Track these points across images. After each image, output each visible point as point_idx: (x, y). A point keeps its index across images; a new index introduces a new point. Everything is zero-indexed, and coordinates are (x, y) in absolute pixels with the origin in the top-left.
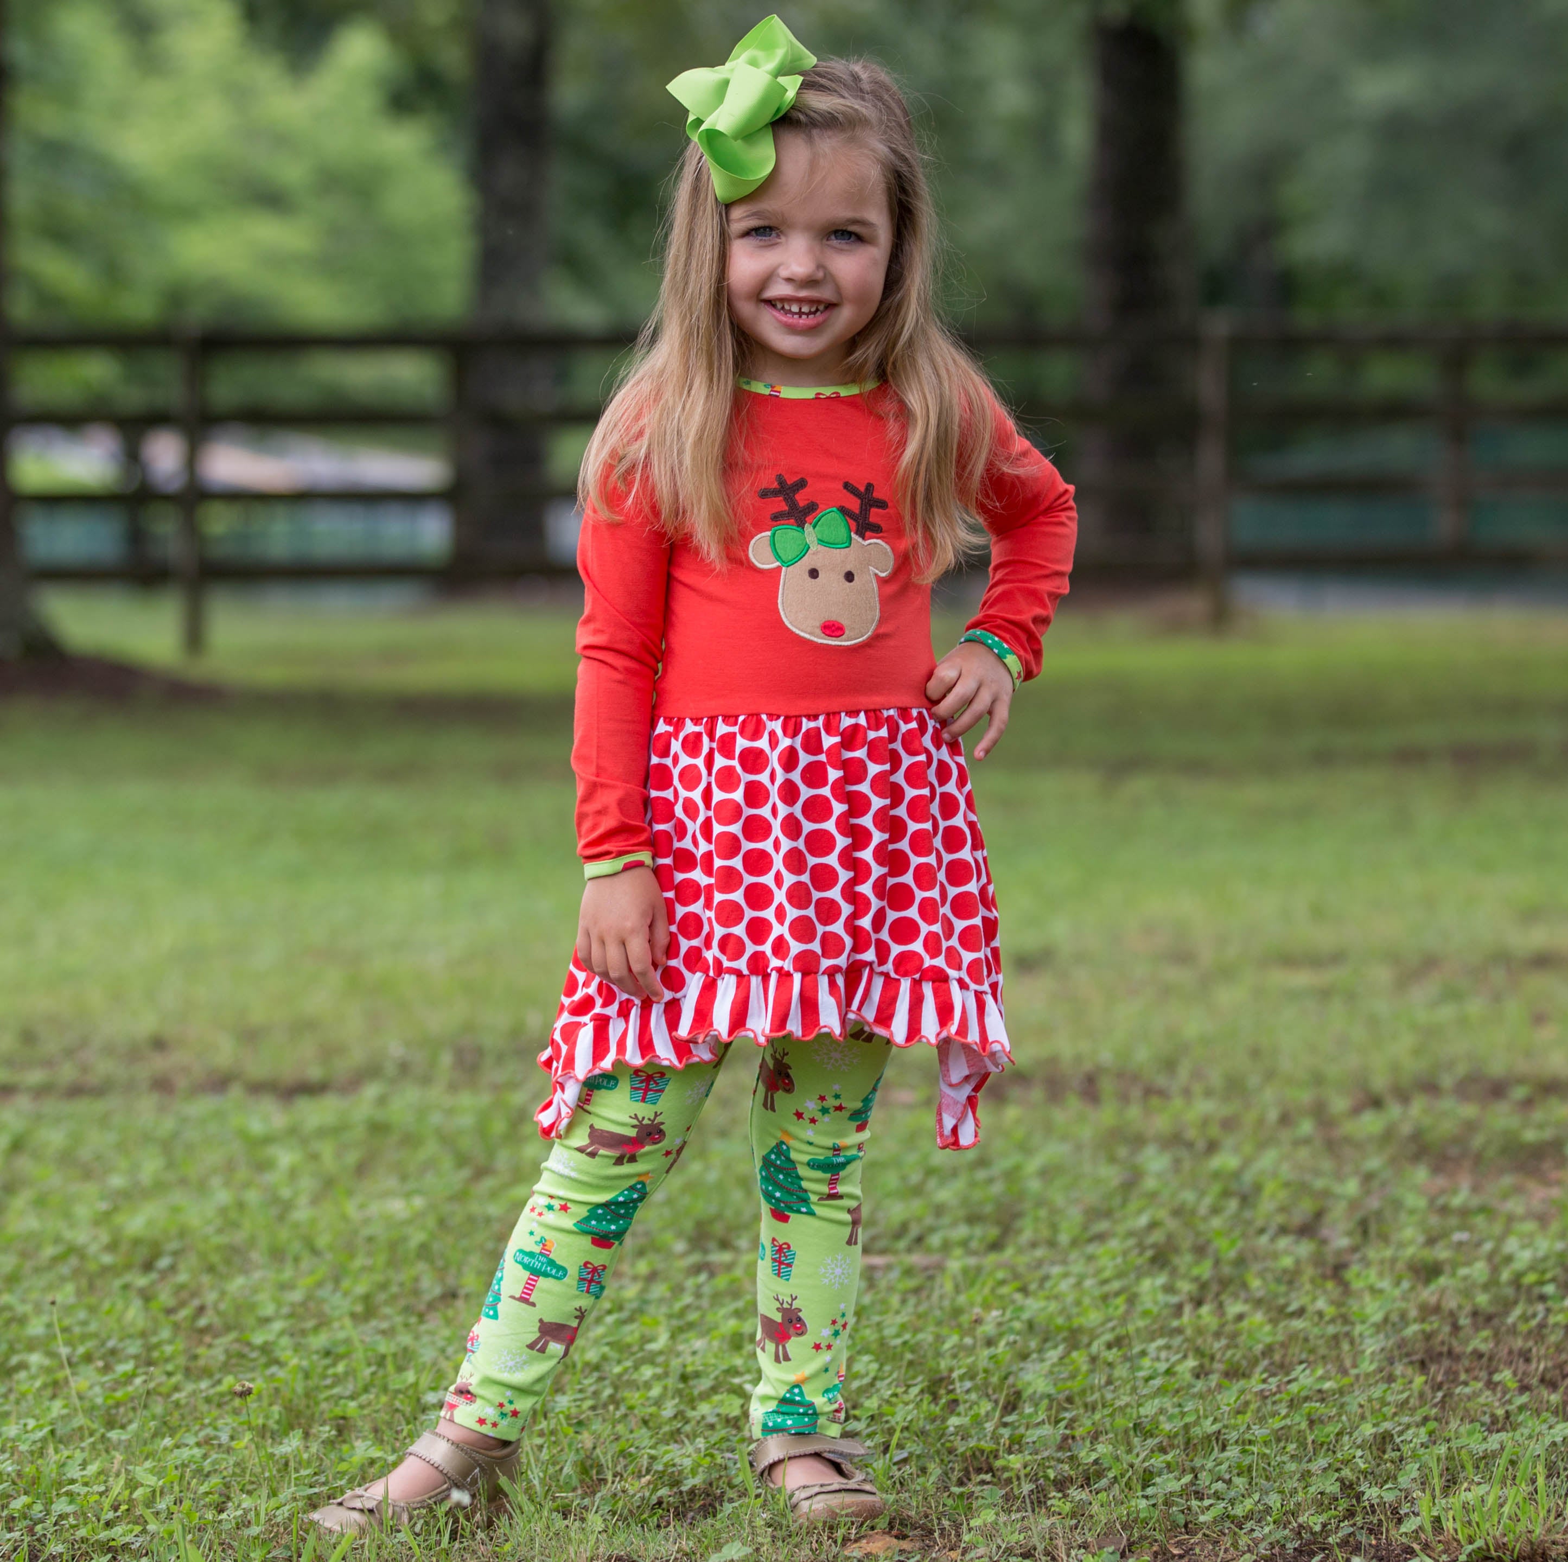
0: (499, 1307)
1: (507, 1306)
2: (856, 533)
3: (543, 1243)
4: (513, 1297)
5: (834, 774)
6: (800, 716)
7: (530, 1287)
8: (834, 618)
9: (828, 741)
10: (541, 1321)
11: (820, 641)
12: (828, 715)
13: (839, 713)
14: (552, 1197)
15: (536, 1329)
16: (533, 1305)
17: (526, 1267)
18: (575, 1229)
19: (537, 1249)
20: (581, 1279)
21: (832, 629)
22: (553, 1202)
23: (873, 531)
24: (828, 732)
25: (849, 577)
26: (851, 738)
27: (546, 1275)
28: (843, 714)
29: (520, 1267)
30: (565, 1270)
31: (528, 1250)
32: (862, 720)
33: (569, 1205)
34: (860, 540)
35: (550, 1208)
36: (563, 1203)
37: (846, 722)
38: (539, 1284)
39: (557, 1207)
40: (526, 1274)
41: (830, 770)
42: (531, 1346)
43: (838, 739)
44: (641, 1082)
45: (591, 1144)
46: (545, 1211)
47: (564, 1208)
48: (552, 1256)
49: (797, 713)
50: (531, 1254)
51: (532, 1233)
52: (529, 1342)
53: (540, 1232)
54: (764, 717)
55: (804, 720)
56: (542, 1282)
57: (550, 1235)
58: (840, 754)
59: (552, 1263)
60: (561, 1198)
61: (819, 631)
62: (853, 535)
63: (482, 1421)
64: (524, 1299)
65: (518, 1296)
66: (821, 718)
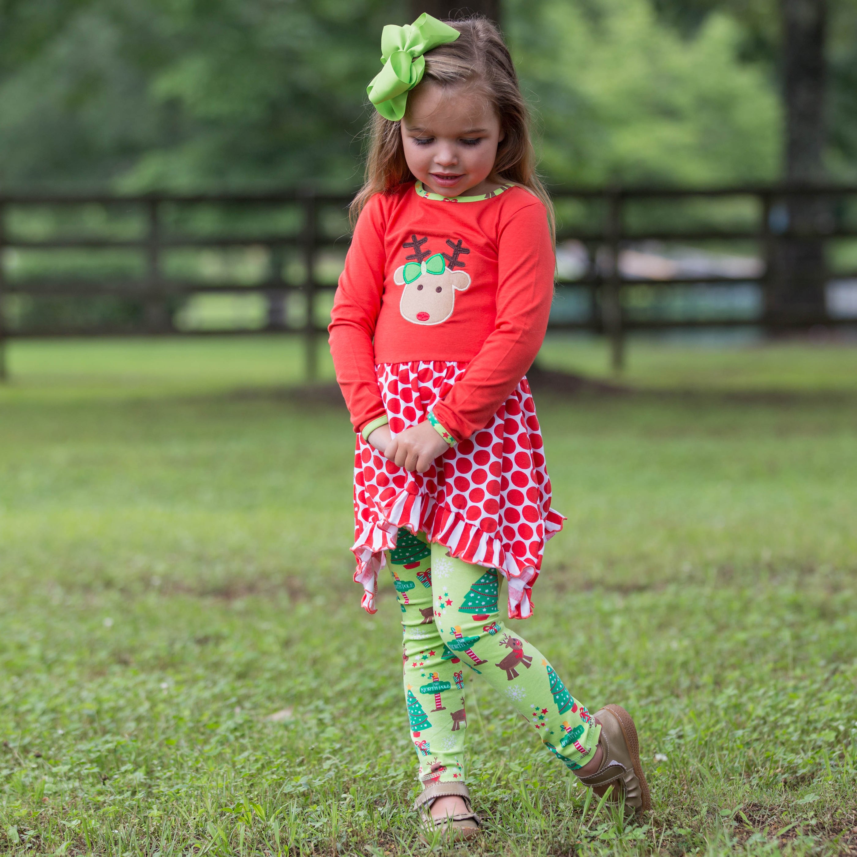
0: (429, 720)
1: (432, 718)
2: (448, 267)
3: (432, 676)
4: (433, 711)
5: (415, 395)
6: (399, 363)
7: (438, 701)
8: (424, 310)
9: (412, 376)
10: (451, 714)
11: (414, 322)
12: (413, 362)
13: (419, 361)
14: (422, 652)
15: (452, 719)
16: (444, 708)
17: (430, 692)
18: (443, 660)
19: (431, 681)
20: (457, 683)
21: (423, 316)
22: (424, 654)
23: (459, 266)
24: (412, 371)
25: (439, 290)
26: (423, 376)
27: (442, 690)
28: (421, 362)
29: (428, 694)
30: (448, 683)
31: (427, 684)
32: (431, 366)
33: (433, 651)
34: (450, 270)
35: (425, 658)
36: (430, 652)
37: (422, 366)
38: (441, 697)
39: (428, 655)
40: (433, 696)
41: (413, 393)
42: (453, 729)
43: (416, 375)
44: (424, 577)
45: (426, 618)
46: (423, 661)
47: (432, 653)
48: (440, 680)
49: (398, 362)
50: (430, 685)
51: (423, 675)
52: (452, 728)
53: (427, 672)
54: (385, 365)
55: (401, 365)
56: (443, 695)
57: (432, 671)
58: (417, 384)
59: (442, 683)
60: (427, 650)
61: (415, 317)
62: (446, 268)
63: (455, 776)
64: (439, 708)
65: (435, 709)
66: (410, 364)
